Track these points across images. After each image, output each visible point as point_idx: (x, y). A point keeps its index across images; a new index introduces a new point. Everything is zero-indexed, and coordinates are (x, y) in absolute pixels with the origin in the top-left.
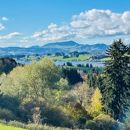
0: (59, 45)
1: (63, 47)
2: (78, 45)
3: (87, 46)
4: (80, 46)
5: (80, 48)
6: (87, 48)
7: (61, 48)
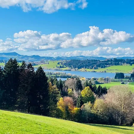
0: (5, 55)
1: (8, 56)
2: (19, 55)
3: (26, 56)
4: (21, 56)
5: (21, 57)
6: (26, 58)
7: (7, 57)
